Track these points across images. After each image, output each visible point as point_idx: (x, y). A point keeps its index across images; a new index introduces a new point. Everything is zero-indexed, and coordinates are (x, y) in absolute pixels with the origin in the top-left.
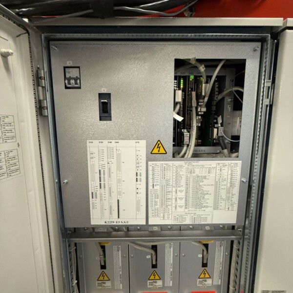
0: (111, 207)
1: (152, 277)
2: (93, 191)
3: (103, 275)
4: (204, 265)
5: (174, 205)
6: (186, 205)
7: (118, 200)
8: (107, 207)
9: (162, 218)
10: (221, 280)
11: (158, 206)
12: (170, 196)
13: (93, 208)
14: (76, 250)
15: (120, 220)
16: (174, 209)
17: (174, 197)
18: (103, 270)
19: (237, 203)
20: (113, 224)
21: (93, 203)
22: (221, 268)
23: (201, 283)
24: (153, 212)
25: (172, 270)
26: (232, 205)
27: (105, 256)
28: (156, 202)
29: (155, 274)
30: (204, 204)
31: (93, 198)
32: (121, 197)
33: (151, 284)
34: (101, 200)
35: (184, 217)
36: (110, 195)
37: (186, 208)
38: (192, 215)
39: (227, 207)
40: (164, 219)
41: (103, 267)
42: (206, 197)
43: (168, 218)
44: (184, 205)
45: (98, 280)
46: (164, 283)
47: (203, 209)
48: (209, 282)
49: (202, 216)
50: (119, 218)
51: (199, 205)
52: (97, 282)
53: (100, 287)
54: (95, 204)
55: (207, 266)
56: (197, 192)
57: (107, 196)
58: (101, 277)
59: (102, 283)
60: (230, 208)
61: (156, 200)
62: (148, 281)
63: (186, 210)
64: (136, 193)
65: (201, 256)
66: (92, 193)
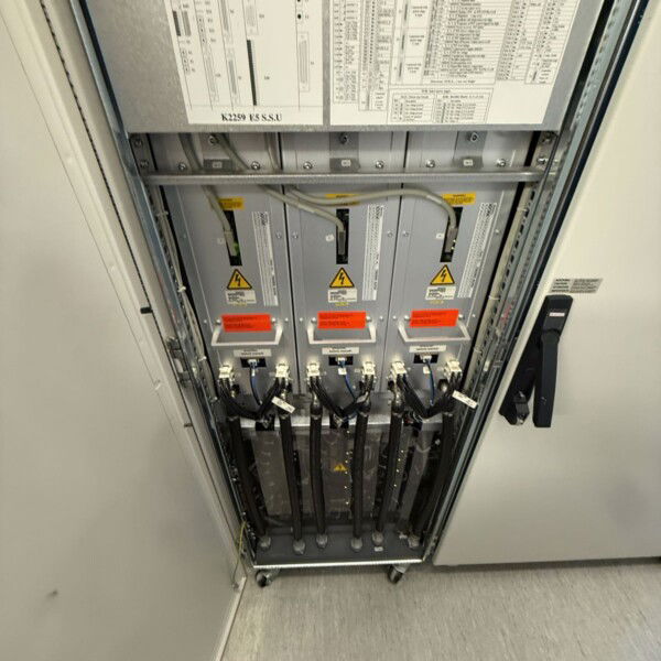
0: (231, 66)
1: (337, 283)
2: (176, 8)
3: (236, 276)
4: (446, 256)
5: (395, 63)
6: (427, 63)
7: (249, 43)
8: (220, 66)
9: (363, 106)
10: (474, 291)
11: (354, 67)
12: (386, 31)
13: (186, 71)
14: (169, 217)
15: (258, 110)
16: (395, 73)
17: (398, 34)
18: (237, 267)
19: (560, 57)
20: (242, 122)
21: (183, 53)
22: (478, 265)
23: (433, 293)
24: (342, 85)
25: (377, 267)
26: (546, 63)
27: (236, 240)
28: (349, 51)
29: (344, 275)
30: (475, 62)
31: (179, 33)
32: (254, 29)
33: (335, 296)
34: (203, 41)
35: (419, 101)
36: (226, 25)
37: (426, 73)
38: (440, 96)
39: (531, 72)
40: (368, 109)
41: (235, 260)
42: (486, 33)
43: (379, 106)
44: (422, 61)
45: (228, 288)
46: (360, 294)
47: (470, 76)
48: (450, 292)
49: (463, 101)
50: (255, 103)
51: (460, 64)
52: (227, 292)
53: (235, 303)
54: (189, 57)
55: (449, 261)
56: (462, 16)
57: (217, 24)
58: (233, 282)
59: (237, 293)
60: (539, 75)
61: (351, 43)
62: (330, 291)
63: (427, 80)
64: (294, 17)
65: (443, 236)
66: (175, 14)
